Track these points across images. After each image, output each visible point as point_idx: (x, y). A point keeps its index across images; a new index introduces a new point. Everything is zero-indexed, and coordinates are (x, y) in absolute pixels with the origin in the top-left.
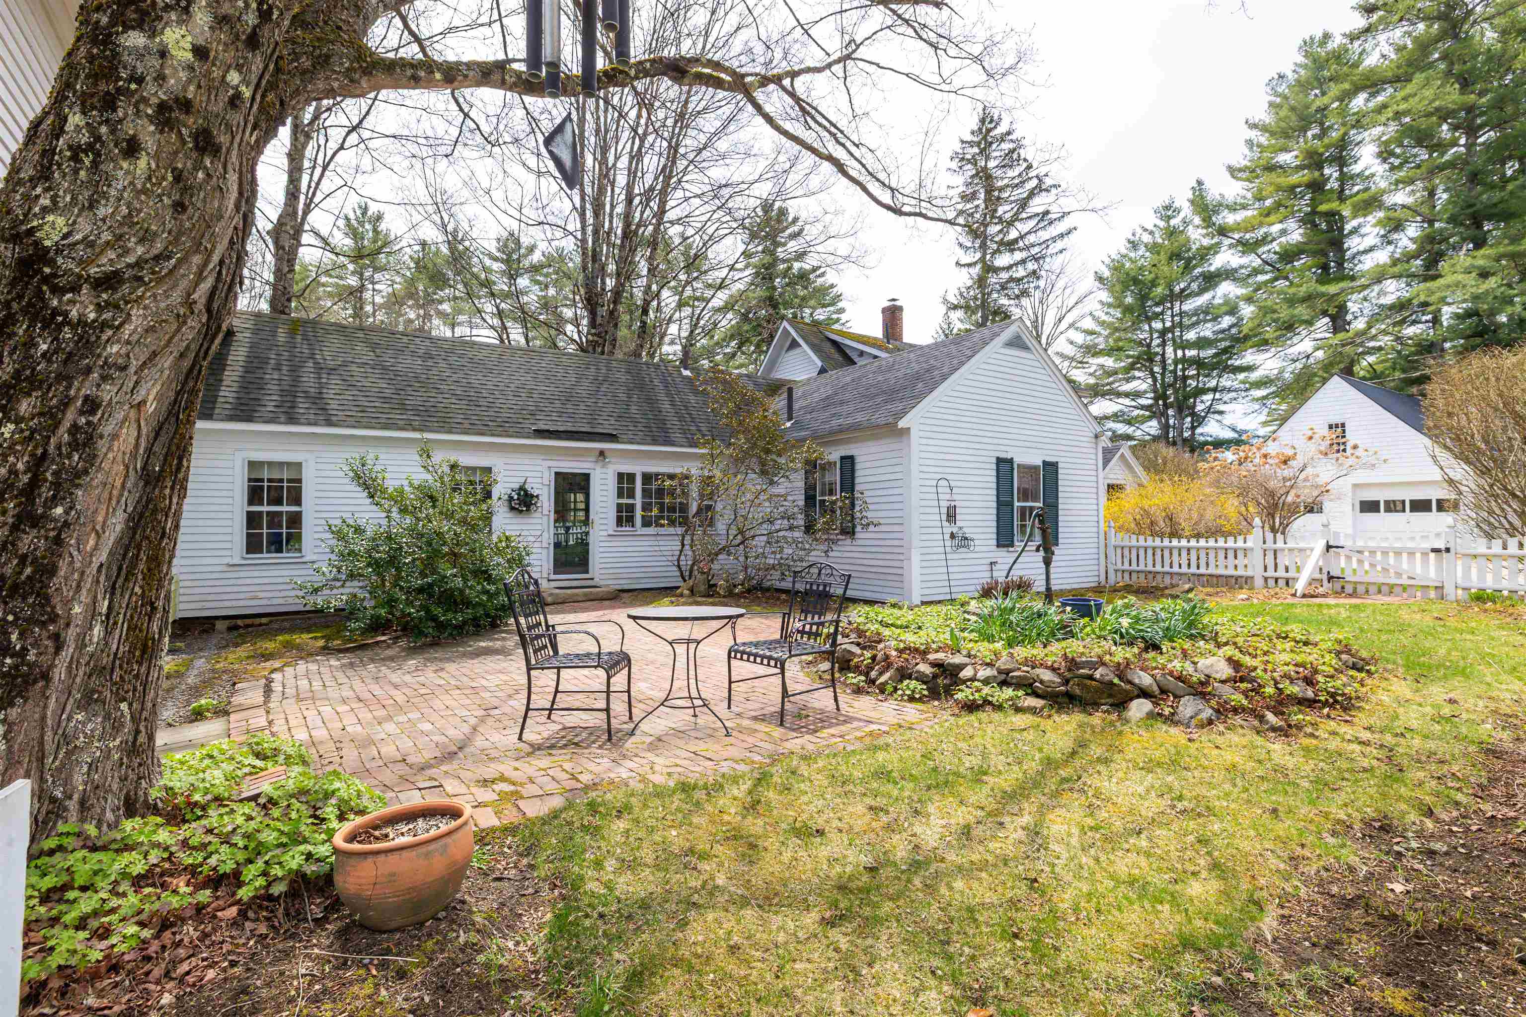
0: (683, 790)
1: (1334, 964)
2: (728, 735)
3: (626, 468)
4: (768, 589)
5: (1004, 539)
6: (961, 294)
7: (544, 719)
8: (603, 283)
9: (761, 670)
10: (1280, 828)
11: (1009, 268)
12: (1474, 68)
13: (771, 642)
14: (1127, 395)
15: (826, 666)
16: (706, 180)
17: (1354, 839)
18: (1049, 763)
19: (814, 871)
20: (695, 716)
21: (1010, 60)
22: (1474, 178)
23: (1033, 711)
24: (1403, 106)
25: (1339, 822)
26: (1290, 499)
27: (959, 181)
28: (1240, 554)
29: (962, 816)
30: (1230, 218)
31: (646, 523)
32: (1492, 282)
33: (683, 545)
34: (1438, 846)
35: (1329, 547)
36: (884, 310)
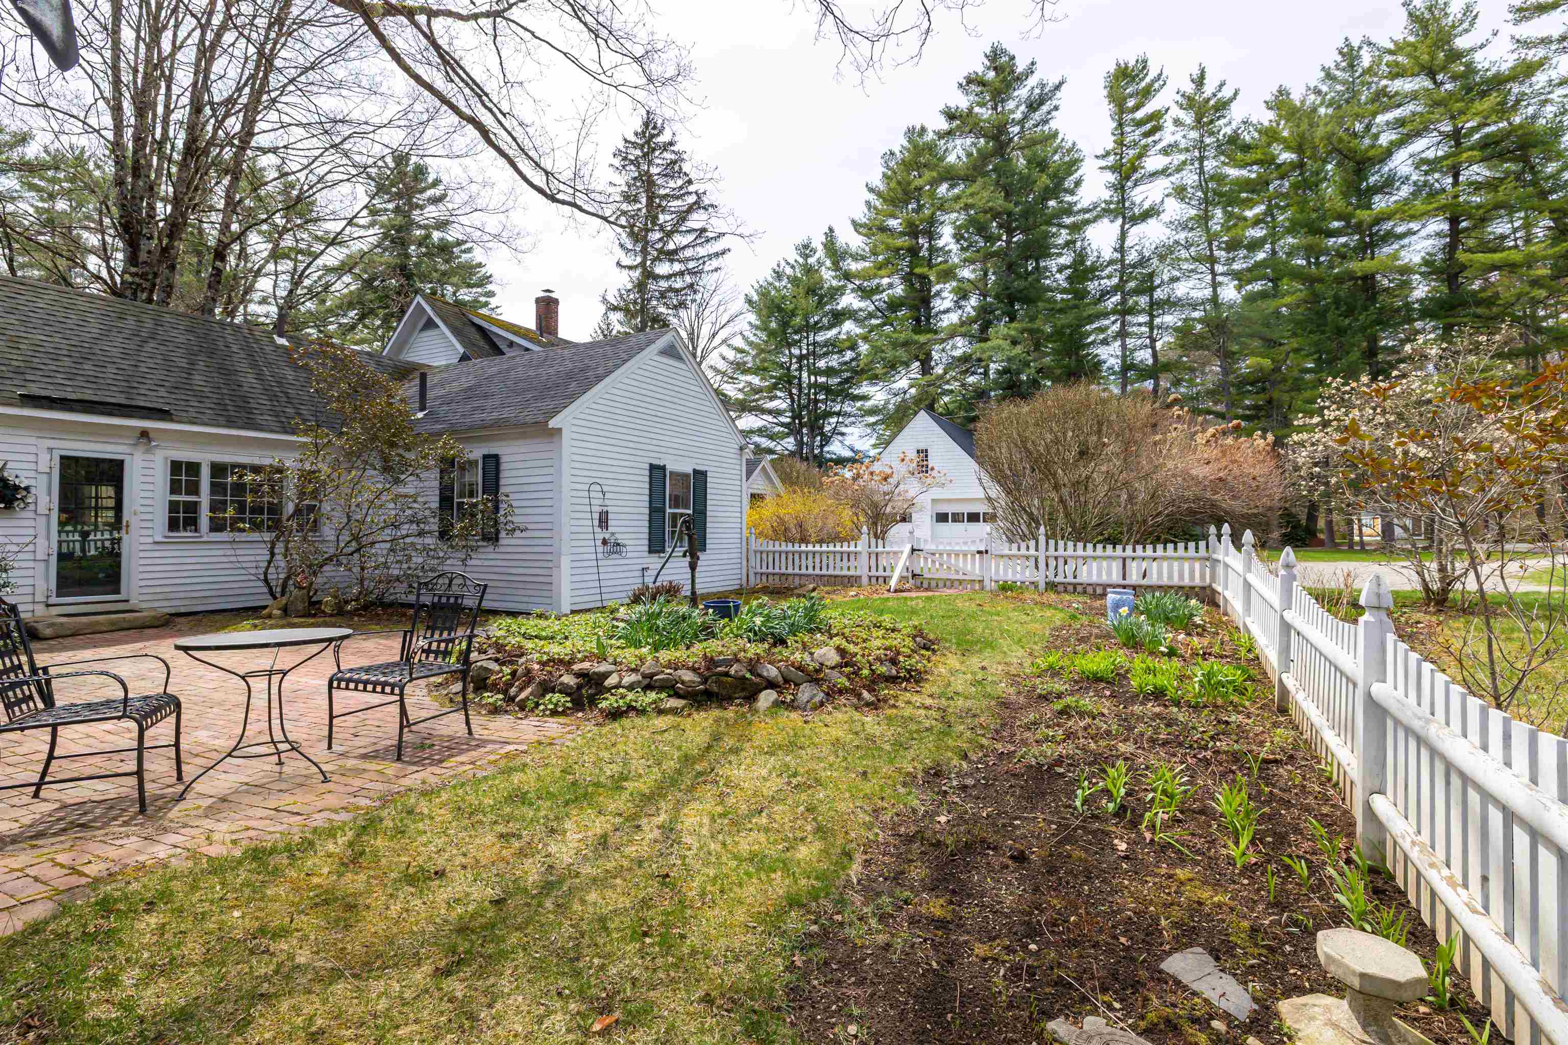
0: (255, 858)
1: (898, 891)
2: (326, 780)
3: (186, 455)
4: (391, 605)
5: (656, 545)
6: (621, 296)
7: (26, 799)
8: (152, 208)
9: (376, 699)
10: (867, 788)
11: (668, 277)
12: (1012, 184)
13: (388, 666)
14: (770, 412)
15: (458, 687)
16: (313, 108)
17: (918, 786)
18: (687, 760)
19: (430, 920)
20: (280, 763)
21: (671, 72)
22: (1010, 267)
23: (674, 711)
24: (970, 201)
25: (909, 774)
26: (888, 510)
27: (621, 180)
28: (852, 557)
29: (600, 826)
30: (854, 266)
31: (217, 526)
32: (1018, 349)
33: (273, 554)
34: (970, 782)
35: (913, 550)
36: (538, 301)
